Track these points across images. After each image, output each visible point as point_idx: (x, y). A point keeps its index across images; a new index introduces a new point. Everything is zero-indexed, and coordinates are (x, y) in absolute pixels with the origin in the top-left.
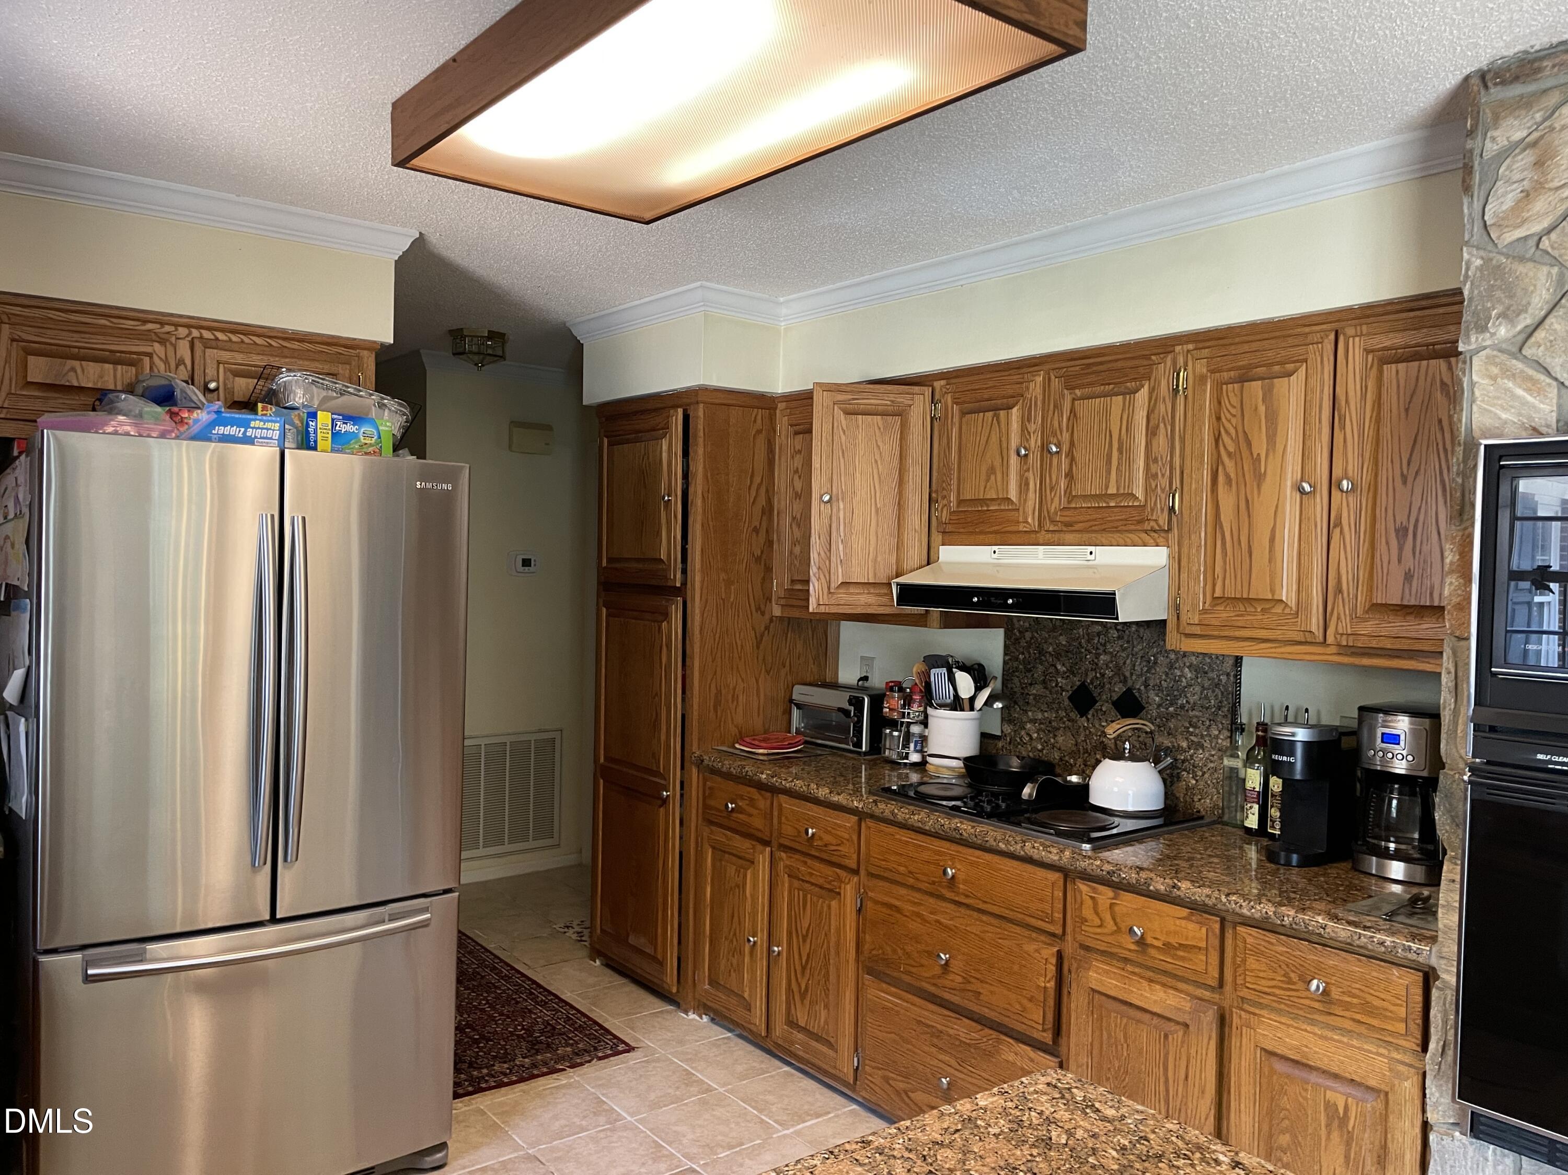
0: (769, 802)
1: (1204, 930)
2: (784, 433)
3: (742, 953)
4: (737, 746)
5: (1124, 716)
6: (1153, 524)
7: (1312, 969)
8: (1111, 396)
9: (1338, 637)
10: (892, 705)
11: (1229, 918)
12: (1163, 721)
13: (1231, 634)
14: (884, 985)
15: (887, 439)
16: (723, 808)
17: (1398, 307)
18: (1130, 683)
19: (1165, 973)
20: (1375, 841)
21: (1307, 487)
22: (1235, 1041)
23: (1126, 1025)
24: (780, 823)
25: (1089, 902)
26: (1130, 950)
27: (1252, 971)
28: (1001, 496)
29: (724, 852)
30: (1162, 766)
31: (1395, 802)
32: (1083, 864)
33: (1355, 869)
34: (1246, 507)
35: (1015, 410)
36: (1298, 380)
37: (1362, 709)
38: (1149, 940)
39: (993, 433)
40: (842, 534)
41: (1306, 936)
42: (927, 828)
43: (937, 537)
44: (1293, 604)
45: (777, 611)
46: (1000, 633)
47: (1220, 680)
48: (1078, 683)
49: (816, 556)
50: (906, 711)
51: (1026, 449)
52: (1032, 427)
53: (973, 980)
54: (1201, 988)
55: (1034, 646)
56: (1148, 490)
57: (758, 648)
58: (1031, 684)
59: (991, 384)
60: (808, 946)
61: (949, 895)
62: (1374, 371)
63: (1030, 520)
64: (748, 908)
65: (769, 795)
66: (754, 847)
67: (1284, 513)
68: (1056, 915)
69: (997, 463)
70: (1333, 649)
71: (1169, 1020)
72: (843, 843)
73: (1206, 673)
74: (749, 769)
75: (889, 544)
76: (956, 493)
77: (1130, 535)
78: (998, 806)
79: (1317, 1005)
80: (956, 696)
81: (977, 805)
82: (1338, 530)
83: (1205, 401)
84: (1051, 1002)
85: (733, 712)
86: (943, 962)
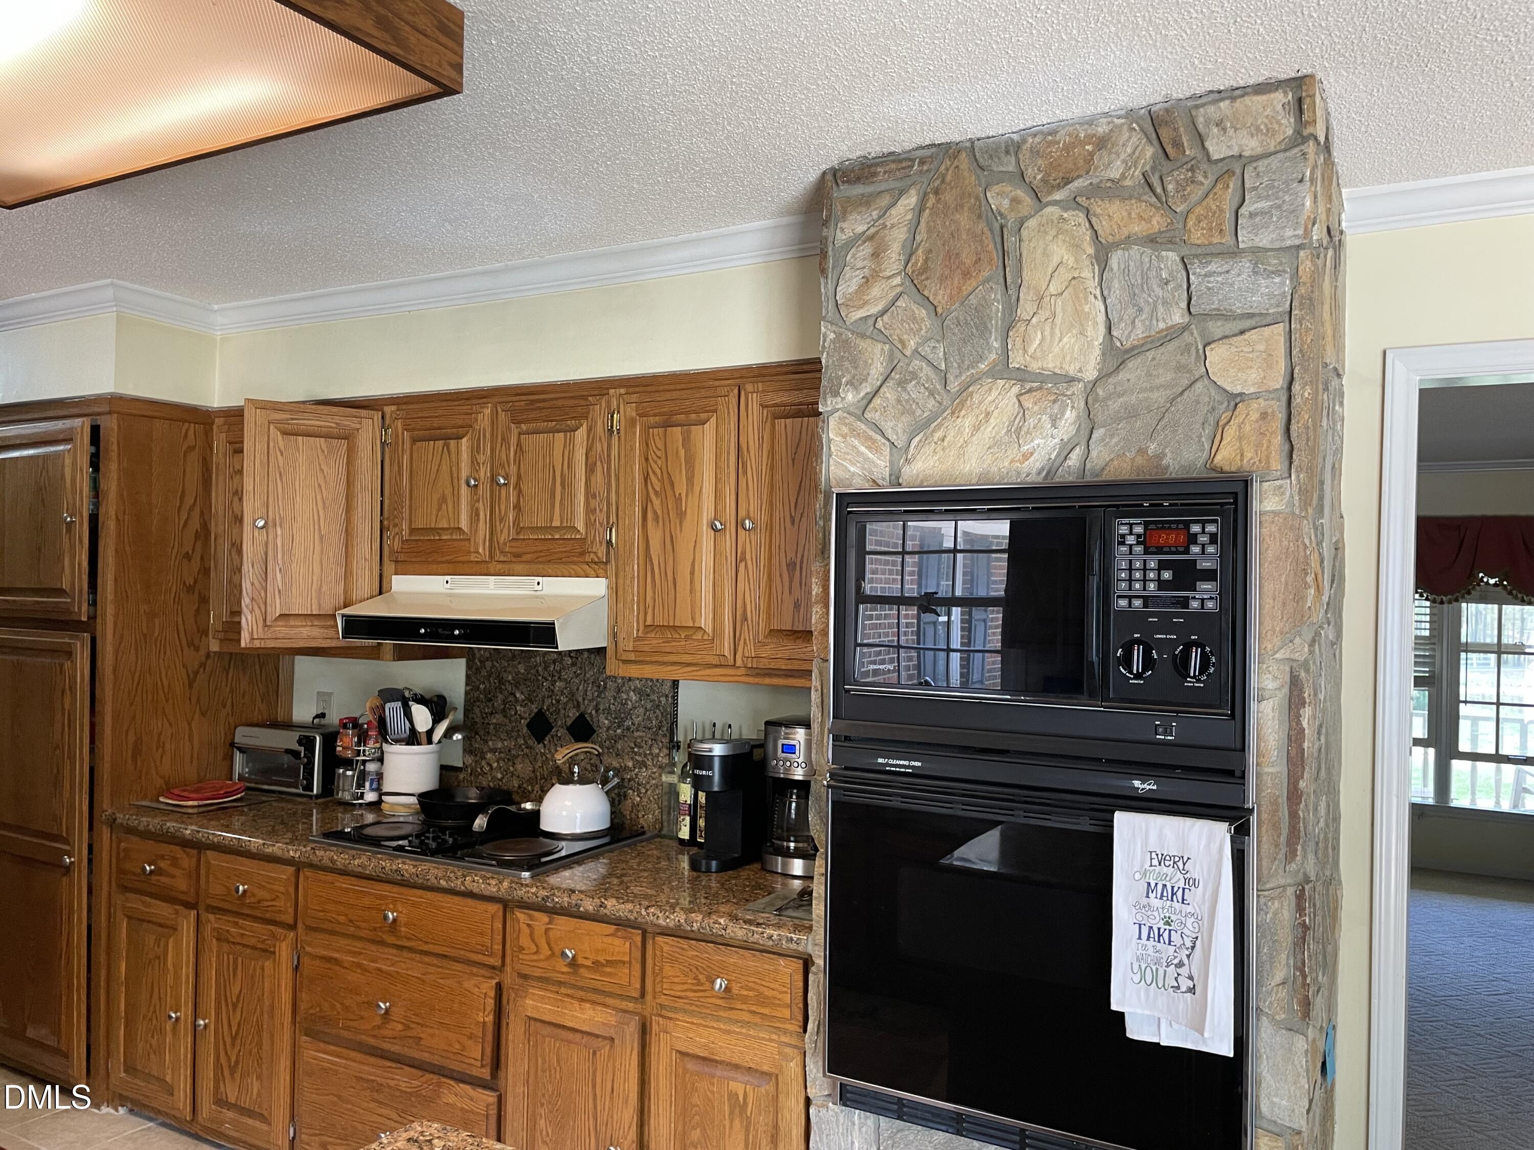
0: (194, 860)
1: (628, 944)
2: (221, 450)
3: (162, 1032)
4: (161, 799)
5: (577, 740)
6: (592, 555)
7: (717, 969)
8: (553, 432)
9: (745, 659)
10: (346, 744)
11: (650, 929)
12: (612, 743)
13: (660, 659)
14: (322, 1045)
15: (332, 463)
16: (139, 871)
17: (784, 369)
18: (582, 708)
19: (595, 991)
20: (779, 842)
21: (719, 526)
22: (654, 1049)
23: (558, 1048)
24: (208, 882)
25: (526, 930)
26: (563, 973)
27: (667, 978)
28: (452, 526)
29: (142, 920)
30: (609, 786)
31: (794, 805)
32: (521, 893)
33: (763, 869)
34: (670, 542)
35: (464, 440)
36: (710, 427)
37: (767, 723)
38: (580, 961)
39: (443, 461)
40: (280, 562)
41: (713, 939)
42: (368, 872)
43: (389, 566)
44: (709, 630)
45: (215, 647)
46: (462, 662)
47: (660, 702)
48: (535, 710)
49: (249, 585)
50: (362, 748)
51: (475, 480)
52: (481, 458)
53: (413, 1026)
54: (626, 1000)
55: (494, 675)
56: (589, 524)
57: (191, 686)
58: (492, 713)
59: (440, 412)
60: (239, 1017)
61: (391, 939)
62: (769, 424)
63: (481, 550)
64: (170, 980)
65: (195, 852)
66: (177, 912)
67: (701, 547)
68: (496, 947)
69: (448, 491)
70: (742, 671)
71: (597, 1036)
72: (278, 897)
73: (648, 695)
74: (171, 825)
75: (336, 574)
76: (408, 522)
77: (574, 567)
78: (445, 841)
79: (719, 1002)
80: (413, 730)
81: (422, 842)
82: (743, 564)
83: (635, 443)
84: (489, 1037)
85: (158, 762)
86: (383, 1012)
